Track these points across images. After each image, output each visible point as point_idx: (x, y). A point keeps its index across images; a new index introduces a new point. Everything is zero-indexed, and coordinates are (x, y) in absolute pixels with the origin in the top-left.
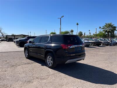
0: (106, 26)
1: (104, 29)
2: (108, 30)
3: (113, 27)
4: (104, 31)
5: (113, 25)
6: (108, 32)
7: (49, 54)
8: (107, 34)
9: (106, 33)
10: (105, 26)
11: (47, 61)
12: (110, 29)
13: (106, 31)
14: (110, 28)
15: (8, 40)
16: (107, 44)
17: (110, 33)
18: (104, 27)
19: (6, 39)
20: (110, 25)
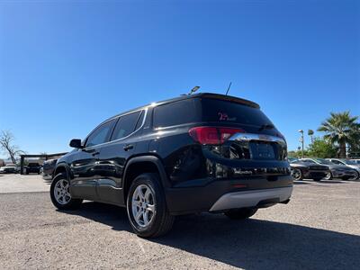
0: (332, 122)
1: (326, 130)
2: (340, 136)
3: (354, 125)
4: (326, 137)
5: (353, 120)
6: (342, 140)
7: (142, 176)
8: (337, 149)
9: (336, 144)
10: (329, 121)
11: (134, 208)
12: (346, 131)
13: (335, 138)
14: (347, 128)
15: (25, 170)
16: (344, 174)
17: (347, 145)
18: (327, 125)
19: (19, 168)
20: (345, 120)
